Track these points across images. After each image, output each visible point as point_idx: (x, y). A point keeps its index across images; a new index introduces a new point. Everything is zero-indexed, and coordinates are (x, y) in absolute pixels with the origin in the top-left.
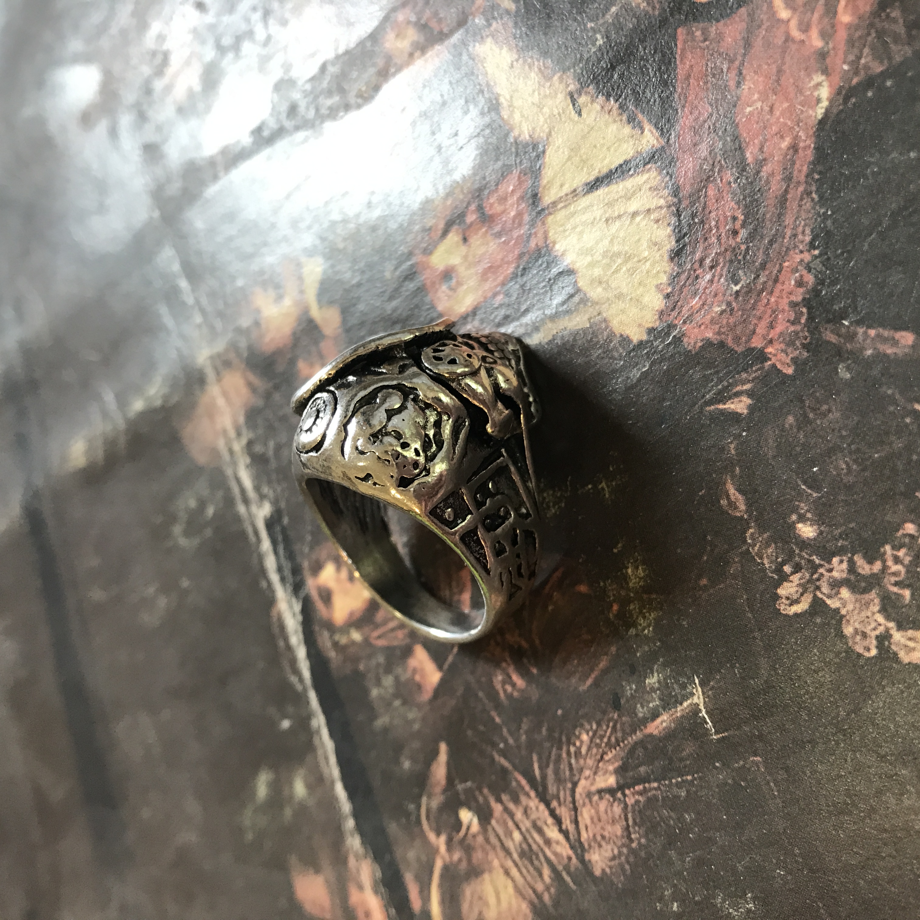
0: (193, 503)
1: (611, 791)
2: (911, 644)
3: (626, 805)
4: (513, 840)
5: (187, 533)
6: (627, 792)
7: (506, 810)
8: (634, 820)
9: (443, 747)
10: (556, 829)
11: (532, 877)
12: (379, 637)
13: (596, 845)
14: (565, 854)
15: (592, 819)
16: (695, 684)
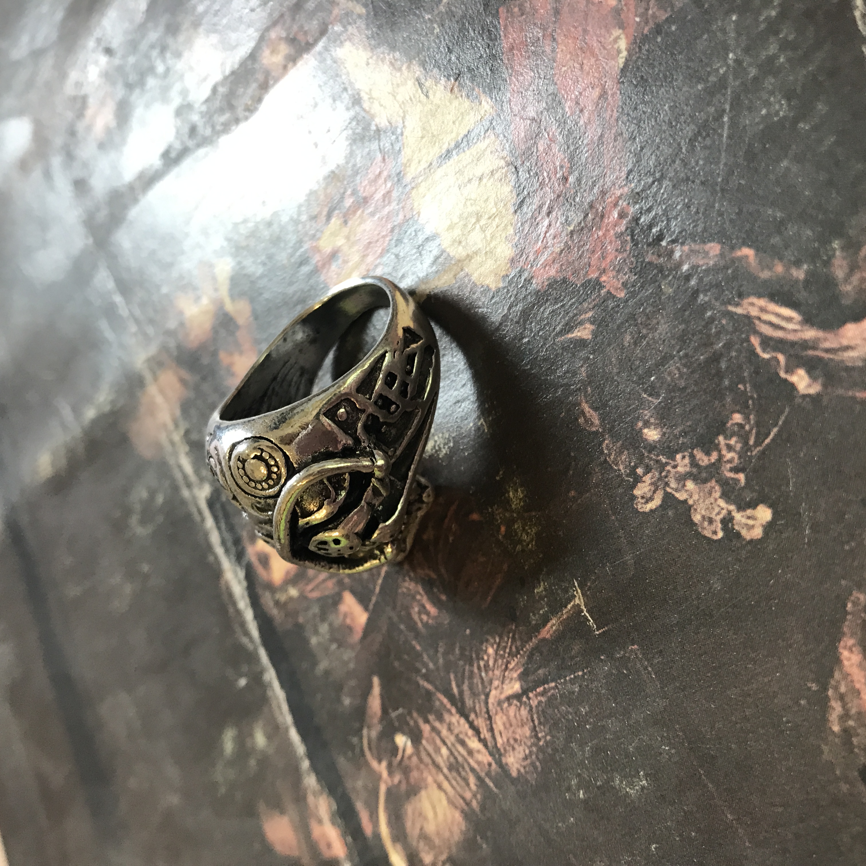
0: (144, 494)
1: (517, 697)
2: (751, 522)
3: (531, 707)
4: (442, 756)
5: (143, 522)
6: (531, 695)
7: (434, 729)
8: (539, 720)
9: (376, 681)
10: (476, 739)
11: (461, 787)
12: (312, 590)
13: (511, 748)
14: (486, 762)
15: (504, 724)
16: (575, 587)
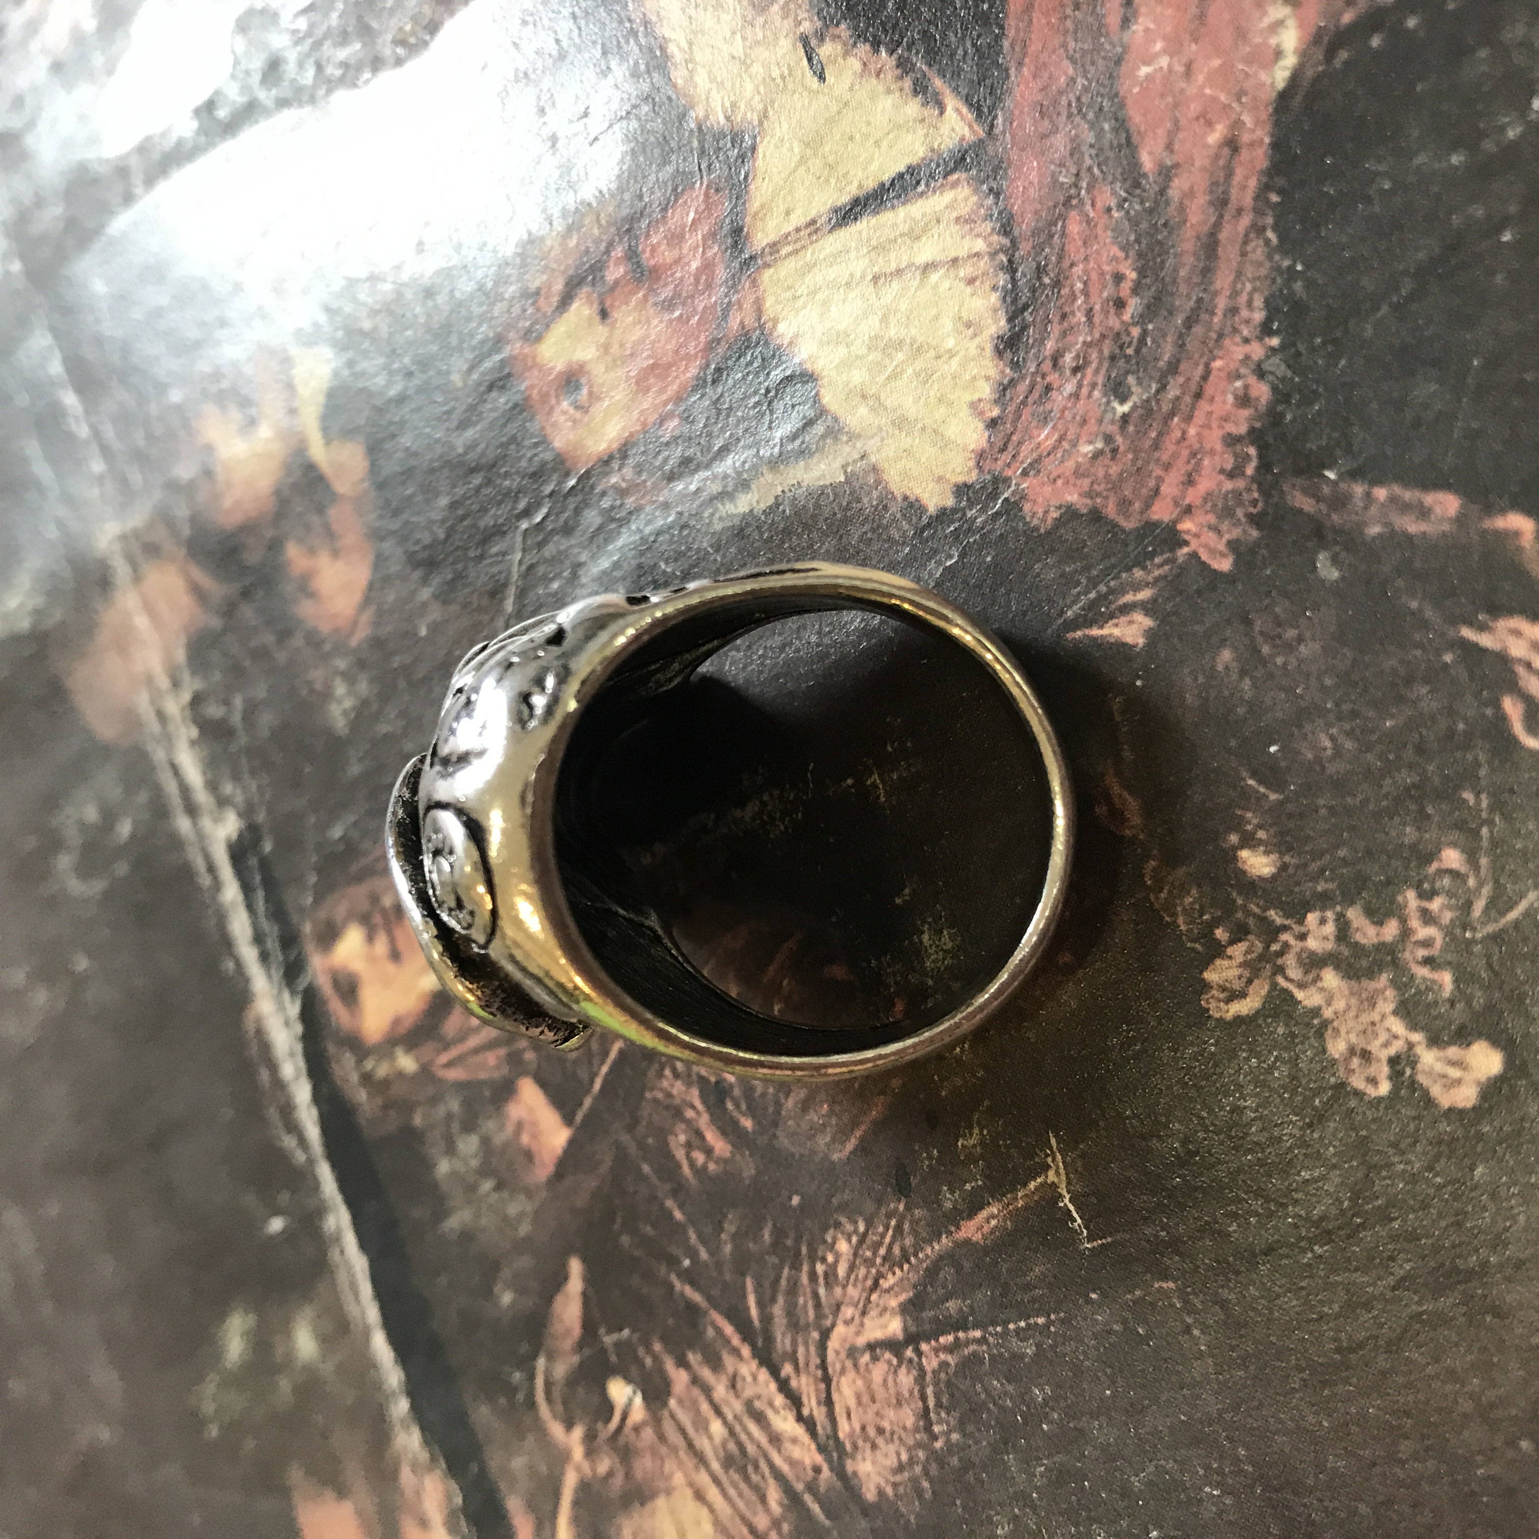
0: (91, 814)
1: (893, 1346)
2: (1455, 1073)
3: (922, 1372)
4: (710, 1438)
5: (83, 870)
6: (924, 1347)
7: (695, 1380)
8: (937, 1396)
9: (575, 1267)
10: (791, 1417)
11: (747, 1504)
12: (449, 1065)
13: (868, 1445)
14: (808, 1462)
15: (858, 1397)
16: (1051, 1149)
